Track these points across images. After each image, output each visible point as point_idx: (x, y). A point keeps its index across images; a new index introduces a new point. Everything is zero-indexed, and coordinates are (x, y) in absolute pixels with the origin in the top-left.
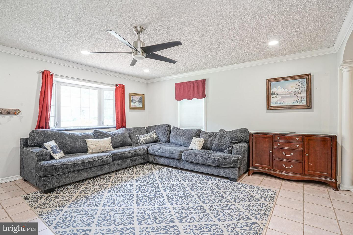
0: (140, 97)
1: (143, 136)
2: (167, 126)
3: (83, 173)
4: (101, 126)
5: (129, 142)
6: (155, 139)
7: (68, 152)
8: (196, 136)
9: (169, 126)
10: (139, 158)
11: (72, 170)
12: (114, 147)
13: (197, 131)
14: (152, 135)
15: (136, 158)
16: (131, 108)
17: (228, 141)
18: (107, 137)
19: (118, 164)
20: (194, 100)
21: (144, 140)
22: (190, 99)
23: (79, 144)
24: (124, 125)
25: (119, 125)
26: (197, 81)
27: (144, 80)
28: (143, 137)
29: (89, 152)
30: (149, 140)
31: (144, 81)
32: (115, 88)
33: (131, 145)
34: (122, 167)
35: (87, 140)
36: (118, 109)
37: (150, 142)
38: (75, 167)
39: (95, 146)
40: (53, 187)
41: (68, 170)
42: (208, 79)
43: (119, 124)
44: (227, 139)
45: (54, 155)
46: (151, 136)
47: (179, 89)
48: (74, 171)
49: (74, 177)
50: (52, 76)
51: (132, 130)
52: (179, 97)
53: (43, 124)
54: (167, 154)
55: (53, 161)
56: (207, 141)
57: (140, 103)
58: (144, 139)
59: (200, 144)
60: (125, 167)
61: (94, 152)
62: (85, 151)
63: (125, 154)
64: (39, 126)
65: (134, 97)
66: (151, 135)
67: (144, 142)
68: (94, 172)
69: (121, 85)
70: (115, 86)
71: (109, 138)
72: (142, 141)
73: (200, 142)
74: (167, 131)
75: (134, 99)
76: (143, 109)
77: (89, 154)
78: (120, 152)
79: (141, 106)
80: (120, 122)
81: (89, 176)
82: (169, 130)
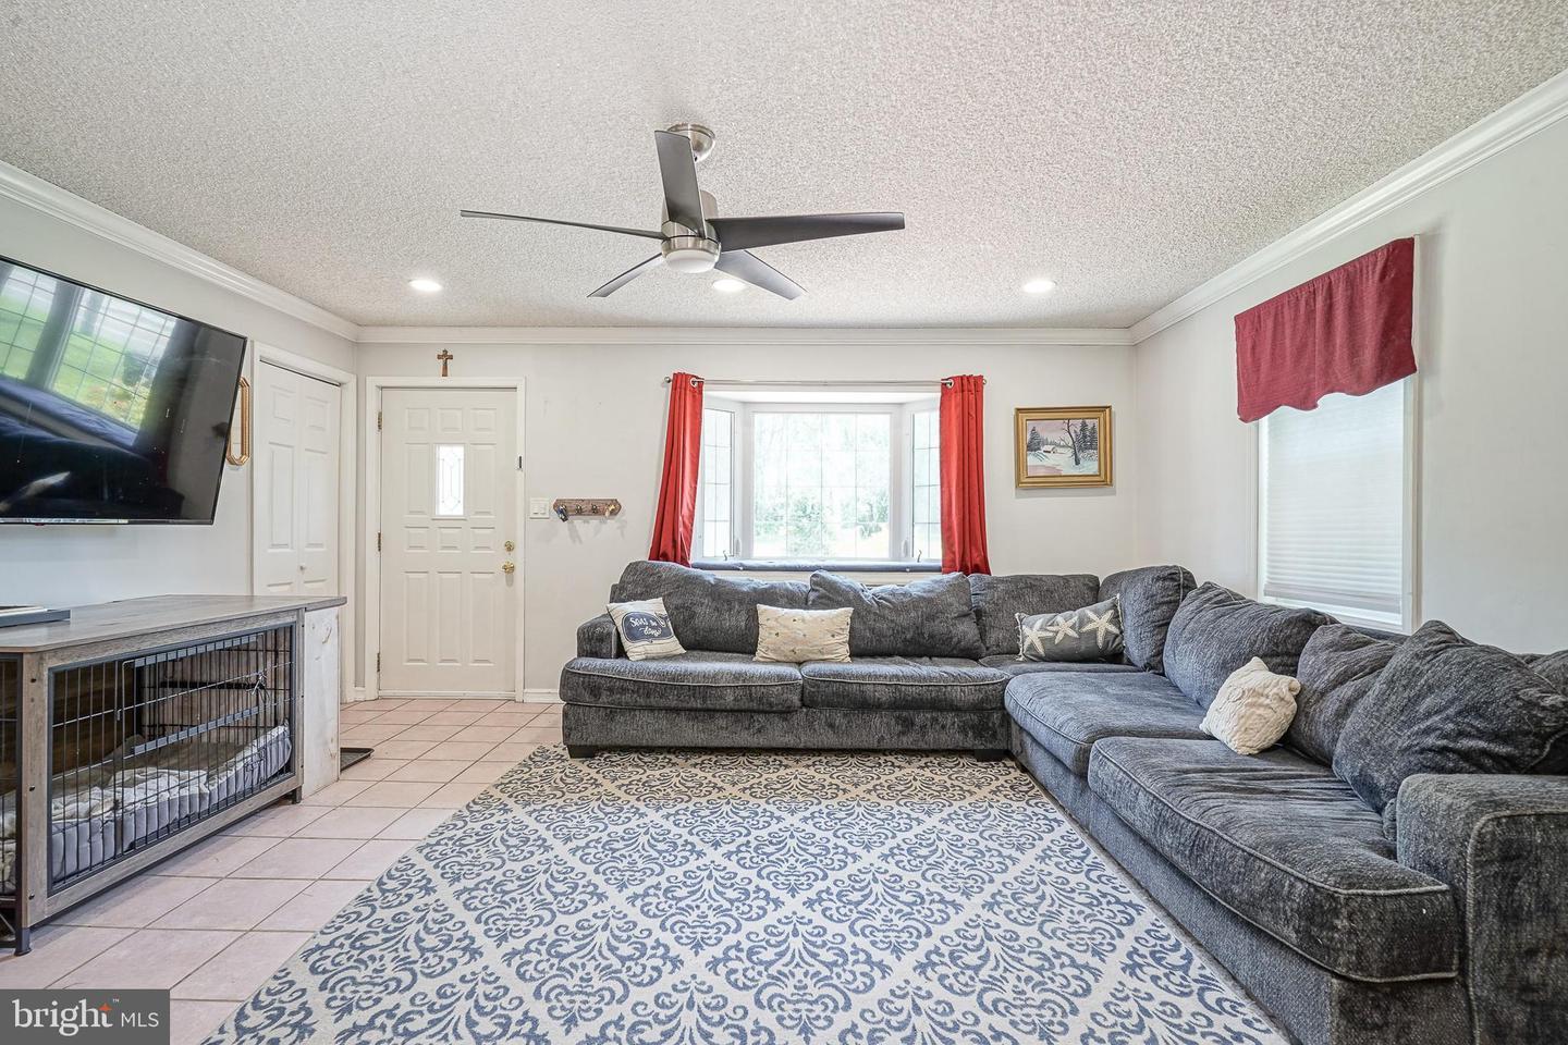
0: (1084, 426)
1: (1040, 620)
2: (1165, 579)
3: (682, 721)
4: (900, 561)
6: (1106, 643)
7: (696, 644)
8: (1278, 655)
9: (1173, 580)
10: (949, 718)
11: (641, 701)
12: (857, 653)
13: (1289, 622)
14: (1090, 621)
15: (929, 716)
16: (1026, 482)
17: (1427, 732)
19: (831, 726)
21: (1043, 640)
22: (1306, 402)
23: (734, 621)
24: (978, 561)
25: (954, 561)
27: (1110, 333)
28: (1038, 625)
29: (760, 653)
30: (1068, 645)
31: (1118, 337)
32: (940, 394)
34: (847, 742)
35: (761, 607)
36: (949, 487)
37: (1079, 657)
38: (648, 696)
39: (777, 634)
40: (588, 743)
43: (954, 553)
44: (1428, 715)
45: (627, 644)
46: (1080, 627)
47: (1253, 348)
48: (651, 709)
49: (647, 727)
51: (1001, 587)
52: (1255, 402)
55: (618, 663)
57: (1080, 455)
58: (1044, 634)
59: (1261, 711)
60: (865, 745)
61: (771, 655)
62: (745, 645)
63: (864, 688)
65: (1040, 427)
66: (1083, 622)
67: (1041, 651)
68: (722, 728)
69: (962, 378)
70: (939, 388)
71: (844, 613)
72: (1032, 647)
73: (1262, 699)
74: (1163, 603)
75: (1044, 435)
76: (1103, 481)
77: (758, 662)
78: (838, 675)
79: (1090, 466)
80: (956, 548)
81: (701, 739)
82: (1170, 602)
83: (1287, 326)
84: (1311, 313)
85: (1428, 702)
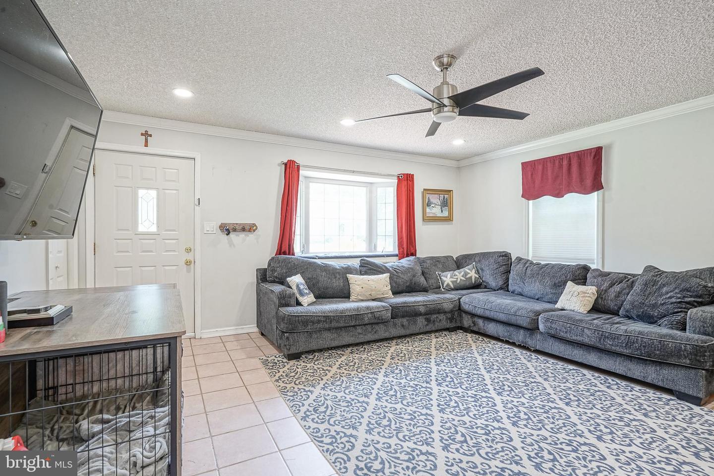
0: (444, 197)
1: (449, 274)
2: (503, 256)
3: (343, 333)
4: (371, 252)
5: (421, 284)
6: (475, 281)
7: (321, 295)
8: (576, 280)
9: (506, 256)
10: (442, 317)
11: (327, 326)
12: (396, 293)
13: (579, 269)
14: (469, 273)
15: (435, 316)
16: (427, 219)
17: (670, 297)
18: (382, 273)
19: (403, 326)
20: (570, 197)
21: (452, 282)
22: (559, 194)
23: (337, 283)
24: (413, 251)
25: (403, 252)
26: (579, 153)
28: (449, 276)
29: (352, 298)
30: (463, 283)
31: (454, 163)
32: (397, 181)
33: (425, 290)
34: (408, 332)
35: (349, 276)
36: (402, 220)
37: (465, 287)
38: (331, 322)
39: (362, 288)
40: (299, 351)
41: (320, 325)
42: (609, 147)
43: (403, 248)
44: (667, 293)
45: (301, 299)
46: (466, 275)
47: (532, 175)
48: (329, 329)
49: (328, 338)
50: (298, 167)
51: (428, 262)
52: (531, 192)
53: (285, 248)
54: (503, 315)
55: (299, 308)
56: (605, 293)
57: (443, 209)
58: (453, 280)
59: (587, 298)
60: (415, 332)
61: (360, 298)
62: (345, 295)
63: (415, 307)
64: (280, 252)
65: (431, 196)
66: (466, 274)
67: (452, 286)
68: (360, 334)
69: (407, 174)
70: (396, 178)
71: (387, 275)
72: (448, 285)
73: (586, 295)
74: (503, 265)
75: (432, 200)
76: (449, 219)
77: (353, 301)
78: (405, 303)
79: (446, 214)
80: (405, 246)
81: (351, 340)
82: (506, 265)
83: (549, 169)
84: (561, 166)
85: (665, 290)
